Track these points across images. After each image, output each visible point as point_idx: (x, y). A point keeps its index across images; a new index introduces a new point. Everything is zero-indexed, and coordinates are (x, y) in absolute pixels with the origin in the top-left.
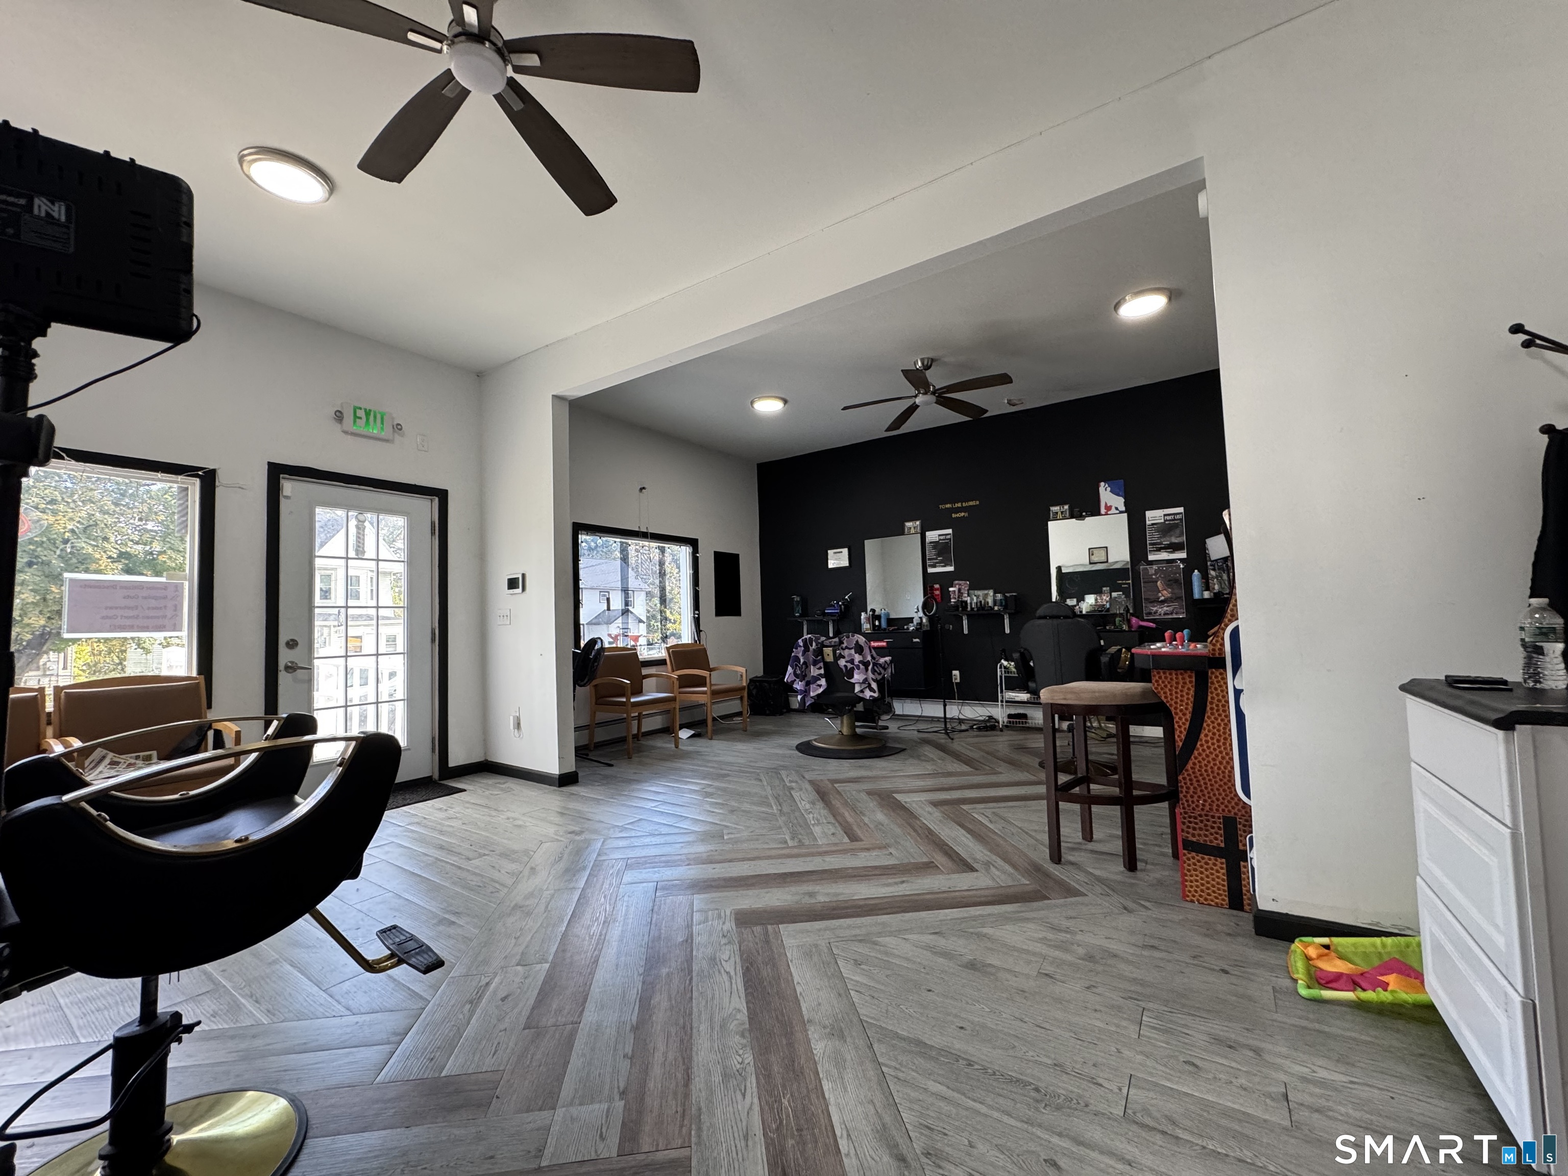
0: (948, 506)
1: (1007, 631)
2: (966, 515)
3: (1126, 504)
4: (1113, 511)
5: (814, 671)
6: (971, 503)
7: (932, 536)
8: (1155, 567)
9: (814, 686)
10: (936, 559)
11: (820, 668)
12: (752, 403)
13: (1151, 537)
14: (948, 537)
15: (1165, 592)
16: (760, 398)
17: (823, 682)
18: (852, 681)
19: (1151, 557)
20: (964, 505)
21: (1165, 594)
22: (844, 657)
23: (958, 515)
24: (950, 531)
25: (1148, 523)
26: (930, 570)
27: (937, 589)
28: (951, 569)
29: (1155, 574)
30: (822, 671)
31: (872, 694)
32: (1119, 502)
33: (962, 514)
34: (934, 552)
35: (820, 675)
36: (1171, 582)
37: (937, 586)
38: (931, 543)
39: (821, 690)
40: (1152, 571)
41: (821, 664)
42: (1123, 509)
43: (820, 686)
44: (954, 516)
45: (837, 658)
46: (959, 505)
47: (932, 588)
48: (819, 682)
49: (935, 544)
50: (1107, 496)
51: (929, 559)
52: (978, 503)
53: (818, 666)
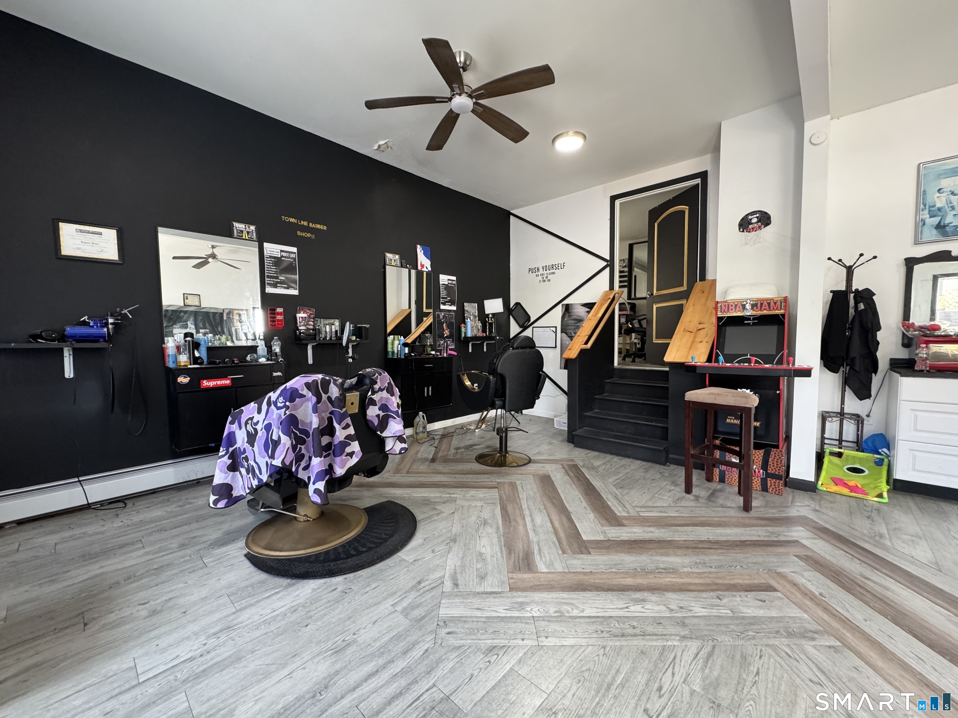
0: (292, 220)
2: (313, 237)
3: (431, 265)
5: (340, 434)
6: (318, 226)
7: (273, 249)
8: (443, 314)
10: (277, 278)
11: (346, 427)
13: (442, 292)
14: (293, 256)
17: (355, 446)
18: (384, 435)
19: (442, 307)
20: (311, 225)
23: (304, 234)
24: (294, 250)
25: (441, 283)
26: (269, 290)
27: (280, 314)
28: (295, 293)
30: (351, 431)
32: (427, 263)
33: (309, 235)
34: (274, 268)
35: (348, 437)
37: (280, 310)
38: (270, 257)
39: (354, 460)
41: (348, 420)
43: (351, 454)
44: (299, 233)
45: (363, 407)
46: (305, 223)
47: (274, 311)
48: (348, 450)
49: (277, 261)
50: (422, 256)
51: (268, 277)
52: (325, 228)
53: (344, 424)
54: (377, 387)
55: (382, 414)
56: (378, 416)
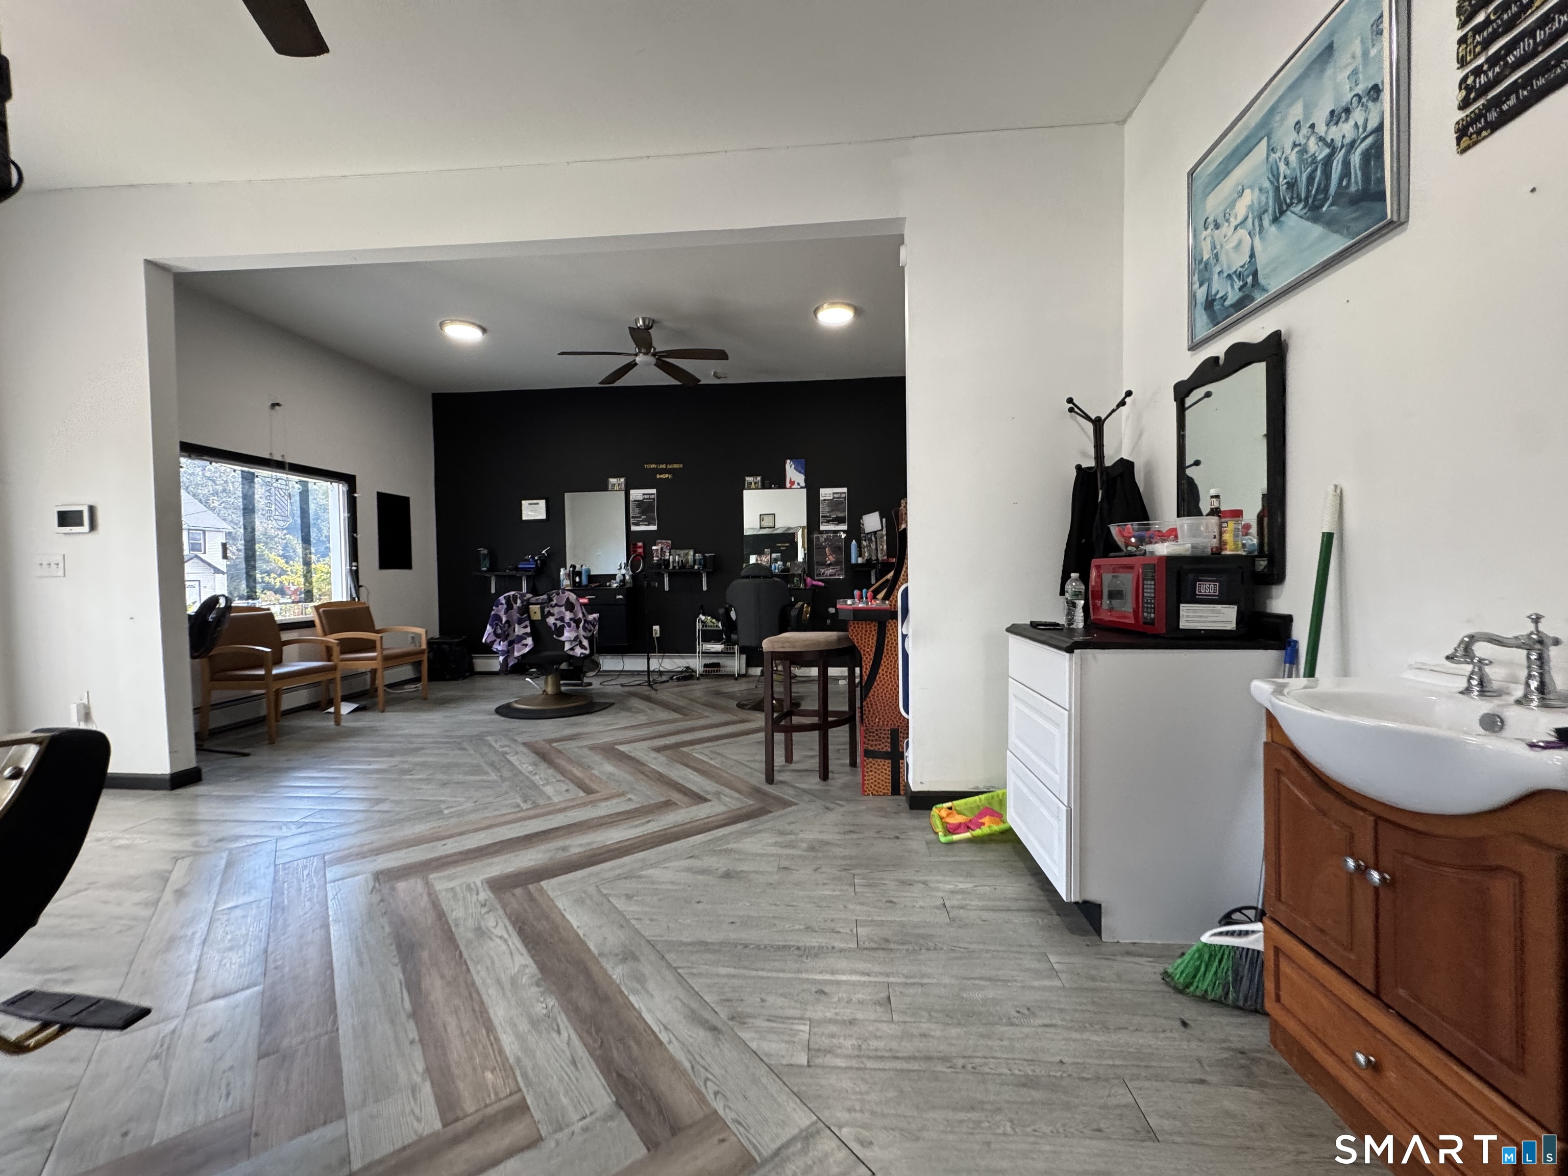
0: (653, 466)
1: (705, 588)
2: (670, 476)
3: (806, 481)
4: (796, 486)
5: (519, 630)
6: (675, 466)
7: (637, 494)
8: (825, 536)
9: (519, 645)
10: (640, 517)
11: (526, 627)
12: (442, 324)
13: (823, 510)
14: (653, 497)
15: (831, 557)
16: (452, 321)
17: (529, 641)
18: (562, 639)
19: (822, 528)
20: (669, 466)
21: (831, 559)
22: (553, 615)
23: (662, 476)
24: (654, 491)
25: (821, 498)
26: (634, 528)
27: (640, 547)
28: (654, 528)
29: (825, 541)
30: (528, 630)
31: (583, 651)
32: (800, 478)
33: (667, 476)
34: (637, 510)
35: (526, 634)
36: (836, 550)
37: (640, 544)
38: (635, 501)
39: (527, 650)
40: (822, 540)
41: (527, 623)
42: (803, 484)
43: (526, 645)
44: (658, 476)
45: (545, 616)
46: (664, 466)
47: (635, 545)
48: (524, 642)
49: (640, 503)
50: (793, 473)
51: (633, 517)
52: (681, 466)
53: (523, 625)
54: (553, 603)
55: (559, 623)
56: (555, 624)
